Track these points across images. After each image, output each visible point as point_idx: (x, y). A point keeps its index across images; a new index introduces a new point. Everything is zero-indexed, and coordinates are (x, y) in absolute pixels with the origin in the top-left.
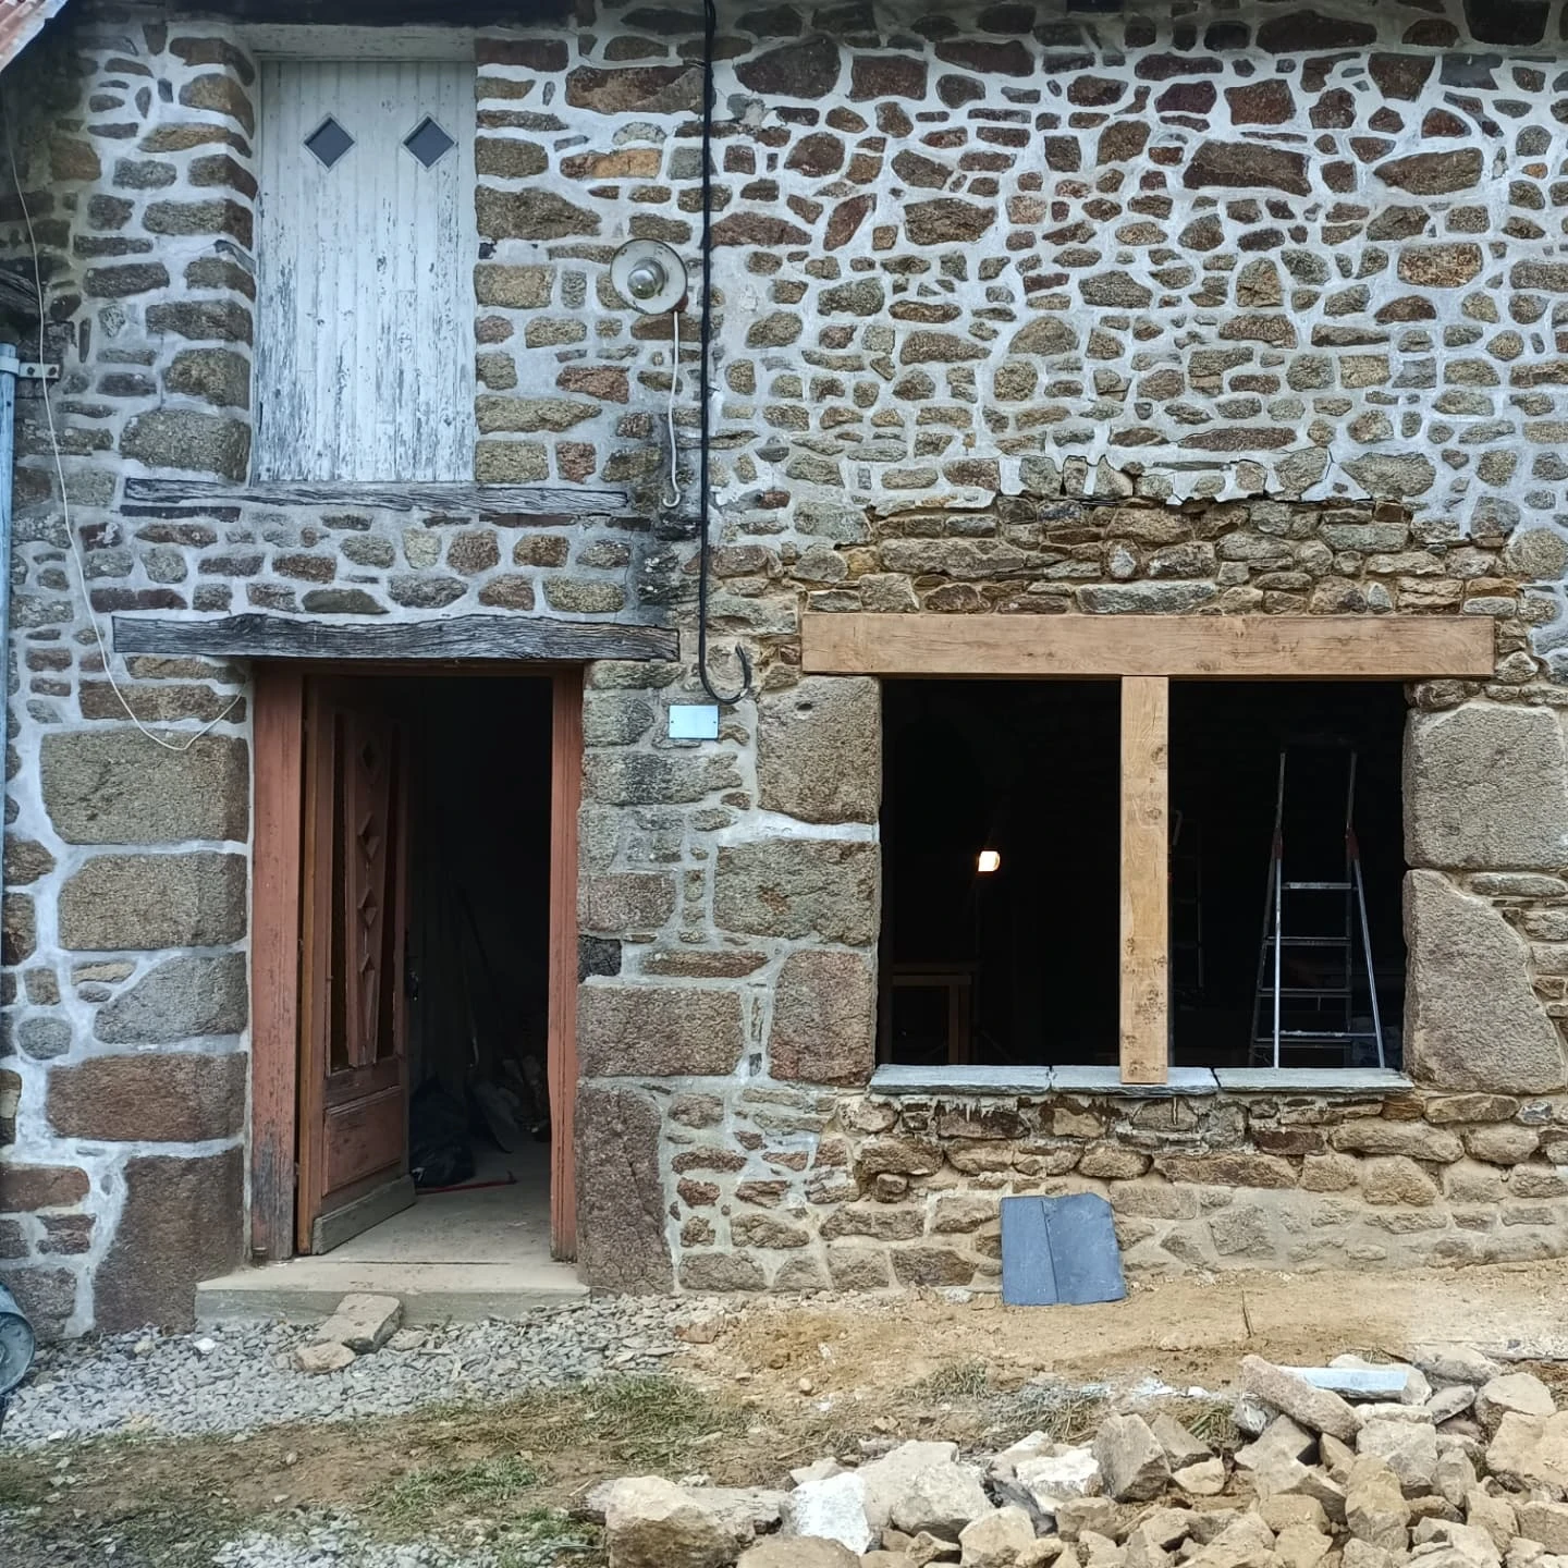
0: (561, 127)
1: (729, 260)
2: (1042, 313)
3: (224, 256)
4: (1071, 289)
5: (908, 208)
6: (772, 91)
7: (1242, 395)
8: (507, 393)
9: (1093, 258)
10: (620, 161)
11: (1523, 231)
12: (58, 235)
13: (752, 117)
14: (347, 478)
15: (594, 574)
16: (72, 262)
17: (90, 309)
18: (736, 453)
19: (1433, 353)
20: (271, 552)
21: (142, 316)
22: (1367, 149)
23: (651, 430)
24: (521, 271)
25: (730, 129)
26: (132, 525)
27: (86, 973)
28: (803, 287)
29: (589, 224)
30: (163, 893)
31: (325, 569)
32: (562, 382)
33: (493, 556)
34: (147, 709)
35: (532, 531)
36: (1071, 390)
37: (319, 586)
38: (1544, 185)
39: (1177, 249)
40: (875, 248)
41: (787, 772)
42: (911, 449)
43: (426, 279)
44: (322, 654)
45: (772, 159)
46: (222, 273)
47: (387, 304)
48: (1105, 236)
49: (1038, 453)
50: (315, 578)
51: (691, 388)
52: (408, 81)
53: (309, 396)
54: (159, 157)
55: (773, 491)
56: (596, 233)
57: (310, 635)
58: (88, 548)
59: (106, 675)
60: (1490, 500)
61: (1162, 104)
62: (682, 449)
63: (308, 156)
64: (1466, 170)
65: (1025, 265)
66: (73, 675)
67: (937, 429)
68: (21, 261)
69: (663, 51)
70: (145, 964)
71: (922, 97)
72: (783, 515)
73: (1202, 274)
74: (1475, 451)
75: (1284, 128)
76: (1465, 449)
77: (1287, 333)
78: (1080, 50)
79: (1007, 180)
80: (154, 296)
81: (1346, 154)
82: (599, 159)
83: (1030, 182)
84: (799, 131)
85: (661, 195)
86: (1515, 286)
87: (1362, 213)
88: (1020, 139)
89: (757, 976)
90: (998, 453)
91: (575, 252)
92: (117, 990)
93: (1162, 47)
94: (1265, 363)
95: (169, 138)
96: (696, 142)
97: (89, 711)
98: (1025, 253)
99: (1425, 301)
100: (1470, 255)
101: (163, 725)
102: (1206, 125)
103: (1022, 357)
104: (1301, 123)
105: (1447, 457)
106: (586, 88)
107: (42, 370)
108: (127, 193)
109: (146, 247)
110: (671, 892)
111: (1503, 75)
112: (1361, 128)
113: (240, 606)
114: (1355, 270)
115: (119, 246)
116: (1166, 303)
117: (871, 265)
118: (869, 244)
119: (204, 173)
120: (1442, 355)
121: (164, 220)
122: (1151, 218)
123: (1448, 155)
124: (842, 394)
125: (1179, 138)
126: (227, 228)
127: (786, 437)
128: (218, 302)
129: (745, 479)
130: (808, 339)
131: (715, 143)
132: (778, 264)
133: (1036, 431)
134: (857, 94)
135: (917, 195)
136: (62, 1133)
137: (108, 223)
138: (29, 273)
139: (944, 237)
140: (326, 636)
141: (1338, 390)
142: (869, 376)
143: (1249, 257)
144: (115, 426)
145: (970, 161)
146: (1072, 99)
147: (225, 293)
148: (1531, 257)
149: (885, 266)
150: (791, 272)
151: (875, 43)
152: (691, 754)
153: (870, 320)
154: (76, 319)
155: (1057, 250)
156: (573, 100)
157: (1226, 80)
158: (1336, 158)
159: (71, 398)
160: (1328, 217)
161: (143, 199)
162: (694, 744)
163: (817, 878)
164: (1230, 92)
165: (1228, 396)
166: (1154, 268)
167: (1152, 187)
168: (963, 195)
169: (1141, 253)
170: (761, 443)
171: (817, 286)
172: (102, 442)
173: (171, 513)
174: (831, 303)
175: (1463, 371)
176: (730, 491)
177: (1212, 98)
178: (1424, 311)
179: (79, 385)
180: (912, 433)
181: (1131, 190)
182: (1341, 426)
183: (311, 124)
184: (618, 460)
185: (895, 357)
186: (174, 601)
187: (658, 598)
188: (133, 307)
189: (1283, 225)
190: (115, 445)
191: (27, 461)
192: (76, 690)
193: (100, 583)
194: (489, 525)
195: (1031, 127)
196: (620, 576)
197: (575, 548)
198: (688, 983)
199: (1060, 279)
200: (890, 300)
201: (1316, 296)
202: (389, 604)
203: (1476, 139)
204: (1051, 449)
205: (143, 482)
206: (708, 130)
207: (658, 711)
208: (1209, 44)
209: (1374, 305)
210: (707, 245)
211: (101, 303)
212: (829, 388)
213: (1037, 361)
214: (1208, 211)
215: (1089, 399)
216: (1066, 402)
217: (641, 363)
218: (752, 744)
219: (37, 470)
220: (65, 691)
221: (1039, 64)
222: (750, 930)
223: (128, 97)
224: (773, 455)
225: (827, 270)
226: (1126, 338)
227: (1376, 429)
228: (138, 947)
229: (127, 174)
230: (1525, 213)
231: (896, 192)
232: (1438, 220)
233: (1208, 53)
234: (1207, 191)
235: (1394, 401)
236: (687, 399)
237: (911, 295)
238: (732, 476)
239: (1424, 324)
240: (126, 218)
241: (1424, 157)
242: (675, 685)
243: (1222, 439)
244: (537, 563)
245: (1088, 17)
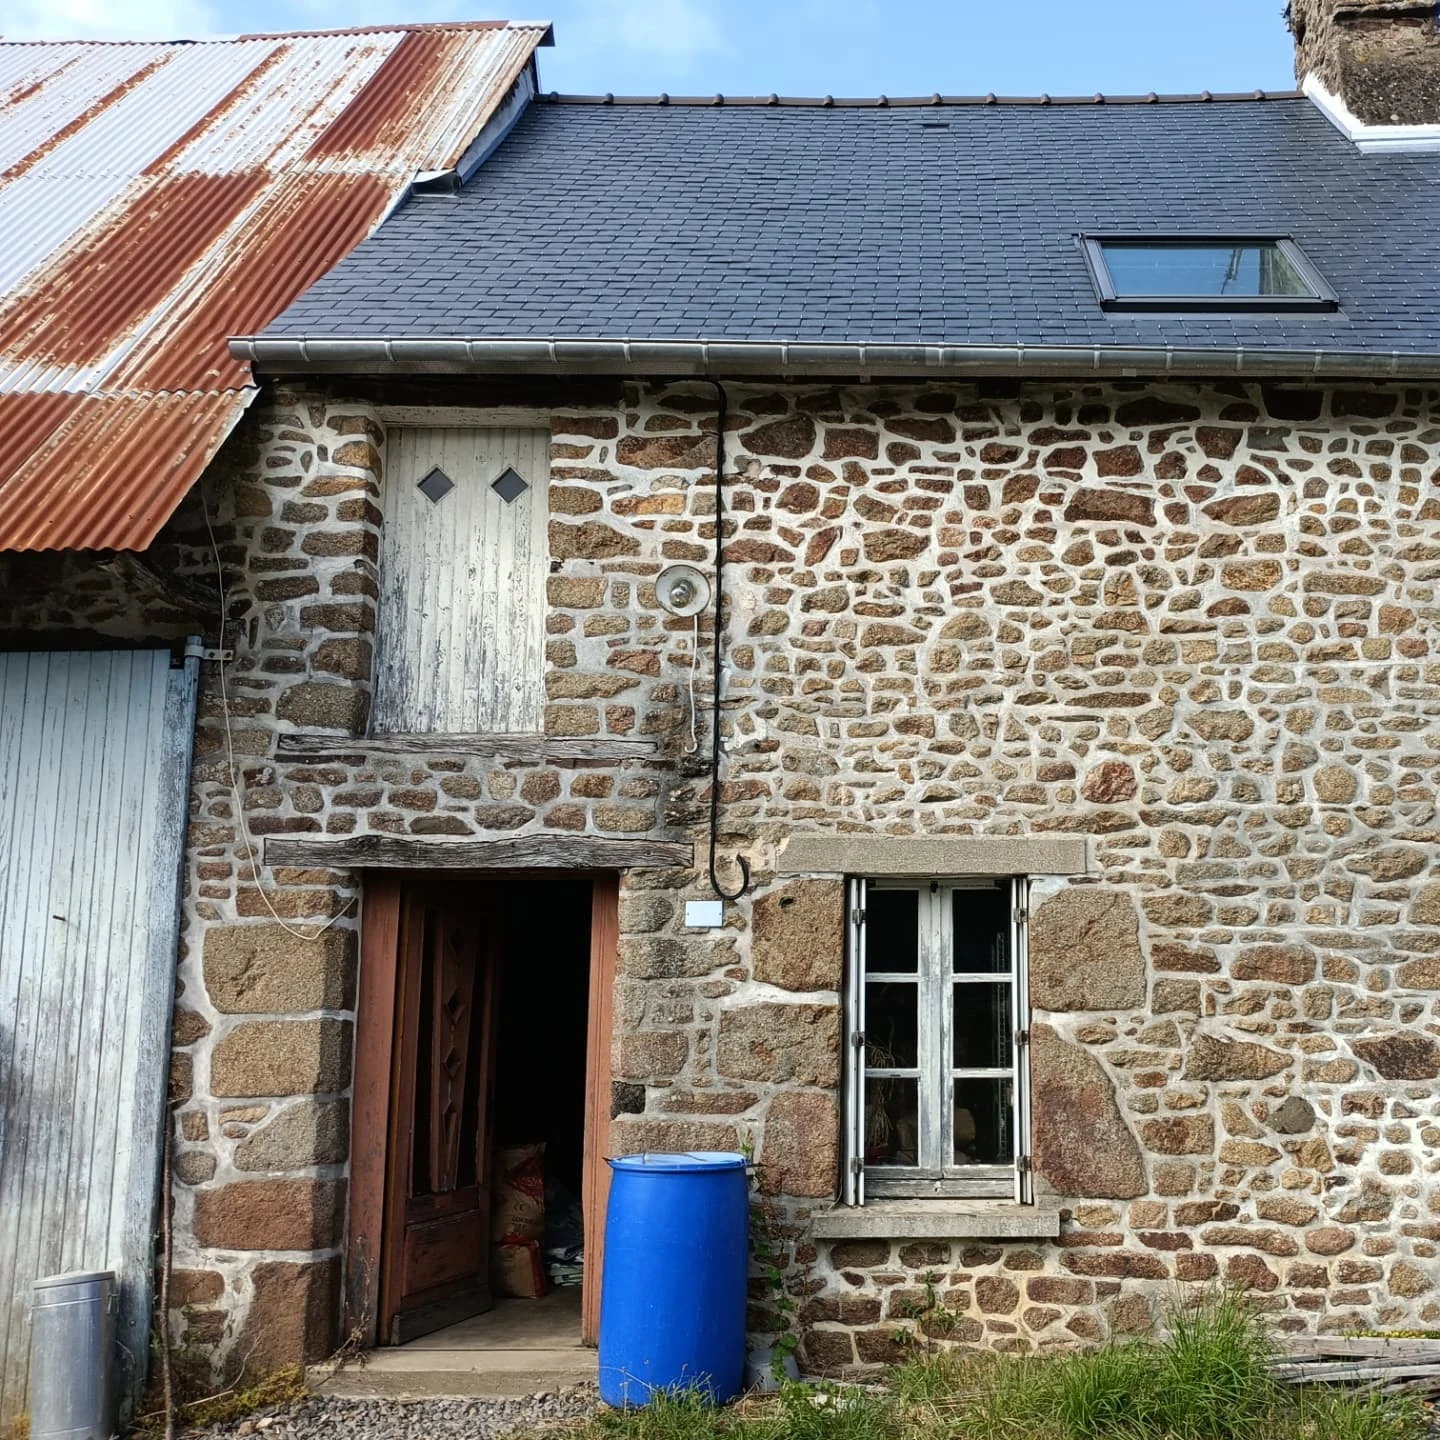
0: (613, 479)
1: (737, 573)
2: (963, 610)
3: (360, 571)
4: (985, 593)
5: (866, 536)
6: (766, 453)
7: (1110, 669)
8: (569, 669)
9: (1001, 571)
10: (656, 503)
11: (1312, 551)
12: (238, 555)
13: (752, 472)
14: (440, 730)
15: (630, 803)
16: (248, 575)
17: (258, 607)
18: (740, 713)
19: (1250, 639)
20: (387, 787)
21: (298, 614)
22: (1197, 494)
23: (676, 696)
24: (580, 581)
25: (735, 480)
26: (282, 769)
27: (229, 1116)
28: (790, 592)
29: (632, 547)
30: (293, 1051)
31: (430, 801)
32: (611, 662)
33: (555, 790)
34: (287, 908)
35: (585, 771)
36: (985, 664)
37: (423, 814)
38: (1325, 519)
39: (1061, 564)
40: (843, 565)
41: (774, 952)
42: (869, 710)
43: (505, 584)
44: (423, 865)
45: (767, 501)
46: (359, 583)
47: (475, 603)
48: (1009, 555)
49: (962, 711)
50: (419, 808)
51: (708, 665)
52: (496, 442)
53: (414, 670)
54: (316, 501)
55: (766, 740)
56: (636, 554)
57: (415, 850)
58: (248, 787)
59: (257, 883)
60: (1294, 745)
61: (1048, 462)
62: (700, 710)
63: (419, 494)
64: (1269, 508)
65: (951, 577)
66: (233, 883)
67: (887, 694)
68: (210, 575)
69: (688, 425)
70: (278, 1107)
71: (875, 457)
72: (775, 757)
73: (1079, 582)
74: (1284, 709)
75: (1136, 479)
76: (1276, 707)
77: (1142, 624)
78: (988, 425)
79: (938, 516)
80: (307, 600)
81: (1181, 498)
82: (639, 501)
83: (954, 517)
84: (786, 481)
85: (686, 527)
86: (1307, 590)
87: (1195, 539)
88: (946, 487)
89: (749, 1113)
90: (933, 711)
91: (622, 568)
92: (254, 1128)
93: (1047, 422)
94: (1127, 645)
95: (323, 487)
96: (712, 489)
97: (242, 910)
98: (952, 568)
99: (1242, 601)
100: (1273, 569)
101: (299, 920)
102: (1080, 477)
103: (951, 642)
104: (1148, 475)
105: (1262, 713)
106: (630, 451)
107: (220, 655)
108: (291, 526)
109: (303, 564)
110: (685, 1046)
111: (1292, 441)
112: (1192, 478)
113: (362, 829)
114: (1191, 579)
115: (282, 564)
116: (1054, 603)
117: (840, 577)
118: (839, 560)
119: (346, 512)
120: (1256, 641)
121: (321, 546)
122: (1041, 543)
123: (1255, 498)
124: (819, 669)
125: (1061, 486)
126: (364, 551)
127: (777, 700)
128: (355, 604)
129: (746, 731)
130: (794, 630)
131: (724, 489)
132: (770, 576)
133: (962, 694)
134: (827, 456)
135: (874, 526)
136: (205, 1244)
137: (275, 548)
138: (214, 584)
139: (892, 557)
140: (426, 852)
141: (1180, 665)
142: (838, 656)
143: (1112, 571)
144: (273, 695)
145: (912, 503)
146: (983, 460)
147: (359, 598)
148: (1317, 569)
149: (849, 577)
150: (780, 582)
151: (841, 420)
152: (701, 939)
153: (839, 615)
154: (247, 617)
155: (975, 566)
156: (621, 460)
157: (1093, 445)
158: (1175, 500)
159: (241, 674)
160: (1170, 541)
161: (303, 530)
162: (703, 931)
163: (797, 1035)
164: (1096, 454)
165: (1100, 669)
166: (1045, 578)
167: (1041, 521)
168: (905, 527)
169: (1035, 567)
170: (758, 705)
171: (801, 593)
172: (263, 707)
173: (312, 760)
174: (808, 605)
175: (1271, 651)
176: (737, 740)
177: (1085, 458)
178: (1242, 608)
179: (247, 664)
180: (871, 697)
181: (1026, 523)
182: (1183, 691)
183: (422, 472)
184: (651, 719)
185: (857, 642)
186: (310, 826)
187: (681, 821)
188: (291, 608)
189: (1137, 548)
190: (273, 710)
191: (204, 721)
192: (234, 893)
193: (255, 813)
194: (553, 768)
195: (954, 479)
196: (650, 804)
197: (618, 786)
198: (696, 1118)
199: (979, 586)
200: (854, 601)
201: (1162, 598)
202: (476, 827)
203: (1274, 487)
204: (972, 707)
205: (292, 737)
206: (721, 480)
207: (677, 906)
208: (1081, 421)
209: (1207, 602)
210: (720, 561)
211: (267, 604)
212: (808, 665)
213: (962, 645)
214: (1083, 538)
215: (999, 672)
216: (982, 673)
217: (670, 647)
218: (749, 931)
219: (212, 728)
220: (226, 894)
221: (959, 435)
222: (744, 1076)
223: (296, 458)
224: (769, 714)
225: (809, 580)
226: (1025, 628)
227: (1208, 693)
228: (271, 1095)
229: (291, 512)
230: (1311, 539)
231: (857, 525)
232: (1250, 543)
233: (1081, 427)
234: (1081, 524)
235: (1222, 673)
236: (705, 673)
237: (868, 598)
238: (737, 729)
239: (1242, 617)
240: (289, 544)
241: (1237, 500)
242: (690, 887)
243: (1098, 700)
244: (588, 795)
245: (993, 402)
